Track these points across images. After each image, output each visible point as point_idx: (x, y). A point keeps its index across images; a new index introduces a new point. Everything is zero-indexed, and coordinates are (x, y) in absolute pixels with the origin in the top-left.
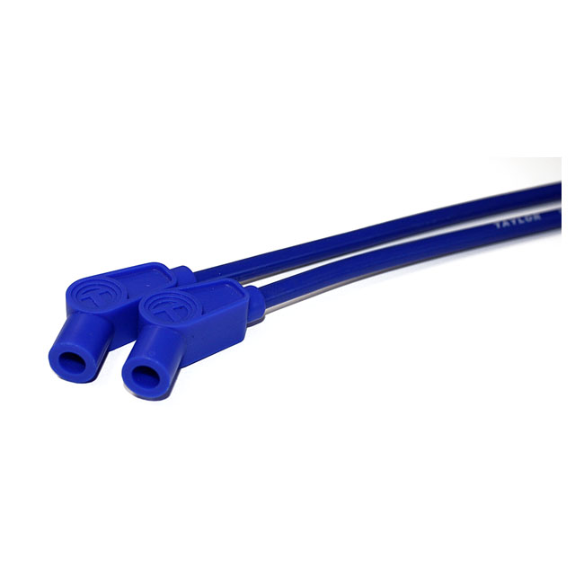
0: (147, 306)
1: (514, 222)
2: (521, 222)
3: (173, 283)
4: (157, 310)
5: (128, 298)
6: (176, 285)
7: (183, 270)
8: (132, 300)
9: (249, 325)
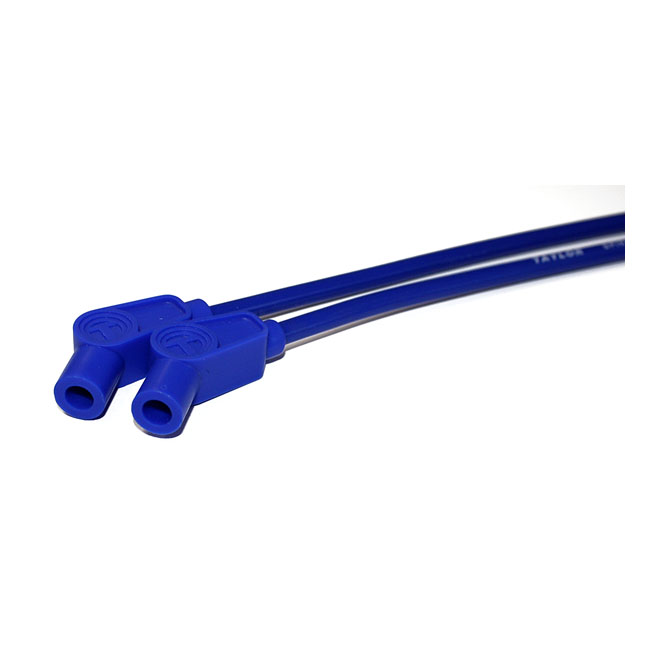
0: (160, 338)
1: (554, 257)
2: (562, 257)
3: (188, 316)
4: (170, 343)
5: (139, 330)
6: (191, 318)
7: (199, 303)
8: (144, 333)
9: (268, 362)
